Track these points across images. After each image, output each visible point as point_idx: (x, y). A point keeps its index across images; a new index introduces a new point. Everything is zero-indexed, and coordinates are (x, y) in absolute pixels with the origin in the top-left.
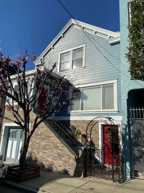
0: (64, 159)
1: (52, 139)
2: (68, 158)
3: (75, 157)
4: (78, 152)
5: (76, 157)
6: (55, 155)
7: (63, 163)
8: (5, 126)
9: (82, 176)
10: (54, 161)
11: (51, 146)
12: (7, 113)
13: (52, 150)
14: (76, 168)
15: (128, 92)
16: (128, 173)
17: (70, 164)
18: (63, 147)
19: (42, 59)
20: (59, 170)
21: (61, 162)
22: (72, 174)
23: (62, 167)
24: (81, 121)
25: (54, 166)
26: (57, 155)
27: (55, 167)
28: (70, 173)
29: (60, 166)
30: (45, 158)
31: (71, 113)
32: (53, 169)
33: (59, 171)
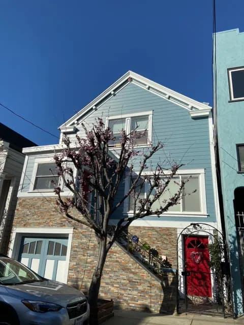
0: (140, 288)
1: (117, 255)
2: (148, 286)
3: (162, 284)
4: (167, 275)
5: (164, 284)
6: (123, 281)
7: (139, 294)
8: (17, 233)
9: (175, 313)
10: (123, 292)
11: (116, 267)
12: (21, 211)
13: (117, 274)
14: (163, 302)
15: (234, 190)
16: (239, 304)
17: (152, 296)
18: (139, 268)
19: (74, 124)
20: (131, 306)
21: (135, 293)
22: (156, 311)
23: (137, 301)
24: (147, 229)
25: (122, 300)
26: (128, 282)
27: (125, 300)
28: (153, 309)
29: (133, 299)
30: (104, 287)
31: (129, 215)
32: (120, 304)
33: (132, 308)
